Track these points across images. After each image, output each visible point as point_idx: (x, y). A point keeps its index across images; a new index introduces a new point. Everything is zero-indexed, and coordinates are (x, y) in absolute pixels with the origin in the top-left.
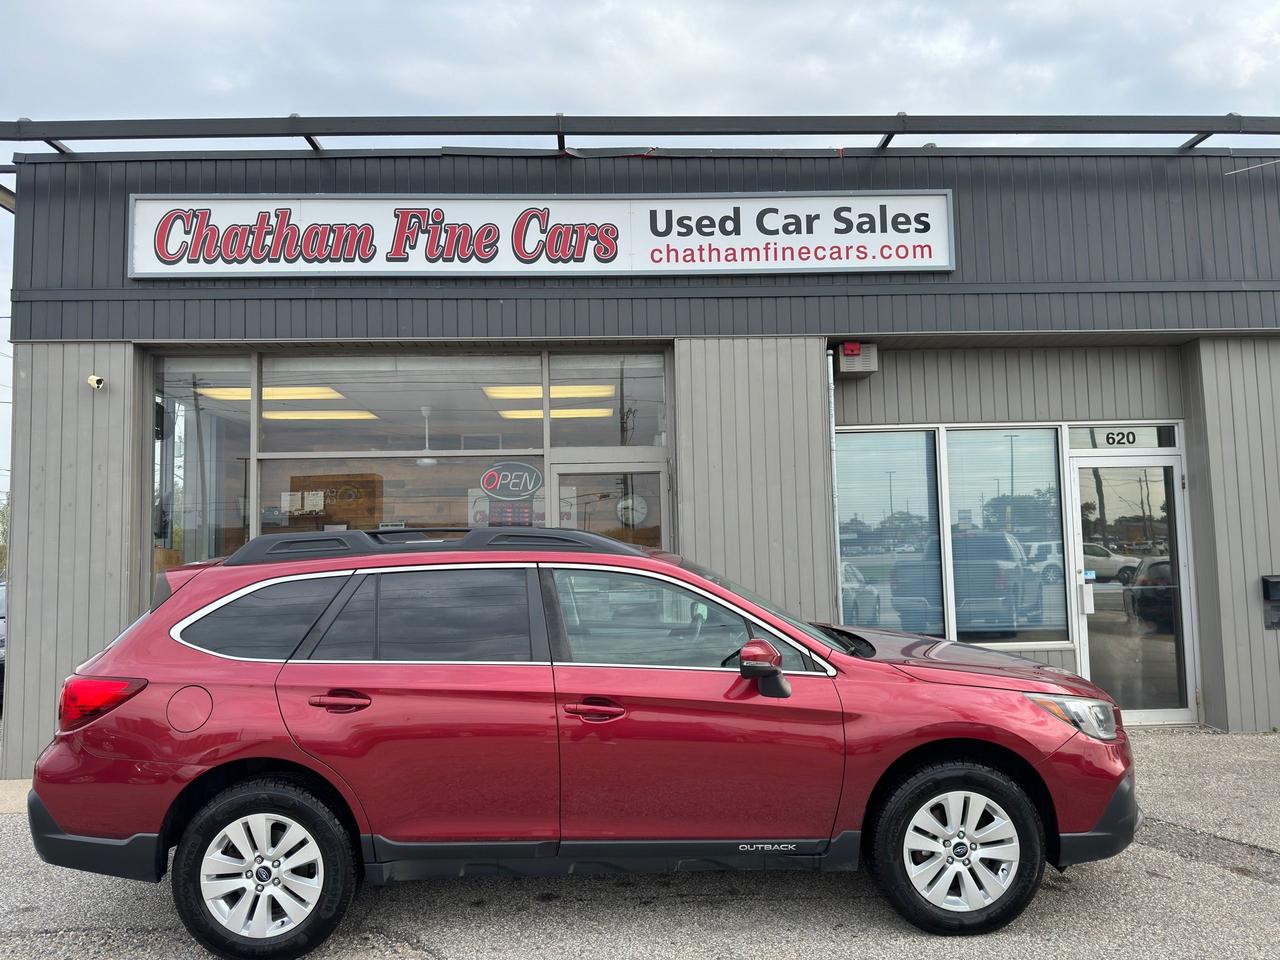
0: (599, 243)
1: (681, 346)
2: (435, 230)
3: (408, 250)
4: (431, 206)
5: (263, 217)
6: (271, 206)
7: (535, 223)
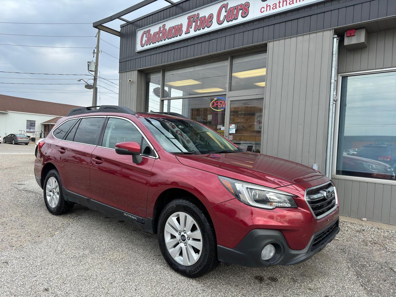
0: (243, 11)
1: (270, 45)
2: (197, 20)
3: (190, 29)
4: (196, 13)
5: (160, 28)
6: (161, 25)
7: (224, 9)
